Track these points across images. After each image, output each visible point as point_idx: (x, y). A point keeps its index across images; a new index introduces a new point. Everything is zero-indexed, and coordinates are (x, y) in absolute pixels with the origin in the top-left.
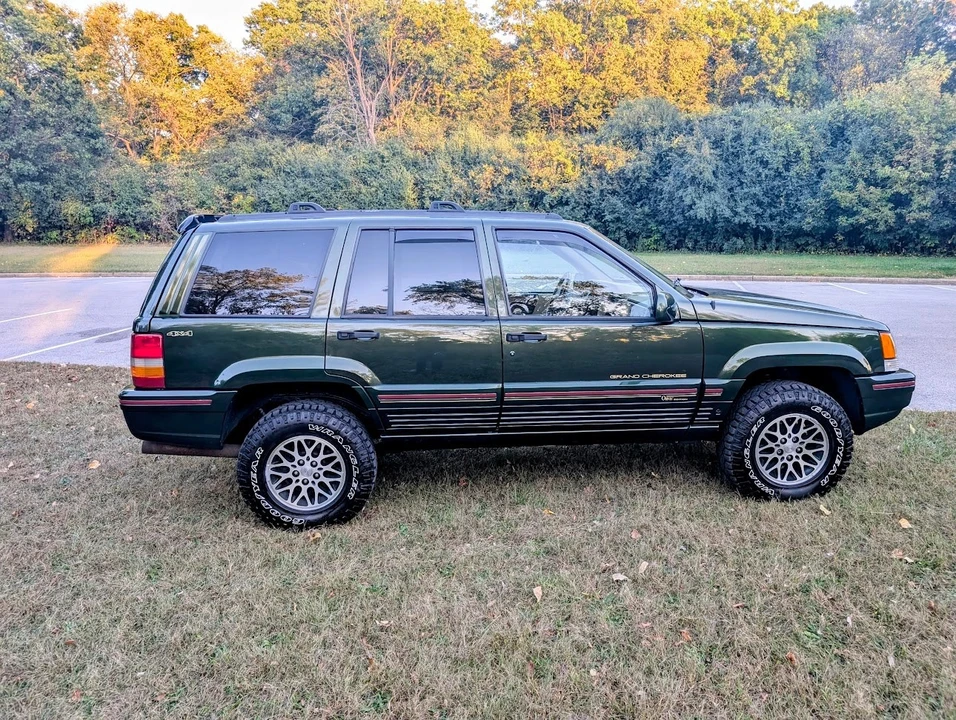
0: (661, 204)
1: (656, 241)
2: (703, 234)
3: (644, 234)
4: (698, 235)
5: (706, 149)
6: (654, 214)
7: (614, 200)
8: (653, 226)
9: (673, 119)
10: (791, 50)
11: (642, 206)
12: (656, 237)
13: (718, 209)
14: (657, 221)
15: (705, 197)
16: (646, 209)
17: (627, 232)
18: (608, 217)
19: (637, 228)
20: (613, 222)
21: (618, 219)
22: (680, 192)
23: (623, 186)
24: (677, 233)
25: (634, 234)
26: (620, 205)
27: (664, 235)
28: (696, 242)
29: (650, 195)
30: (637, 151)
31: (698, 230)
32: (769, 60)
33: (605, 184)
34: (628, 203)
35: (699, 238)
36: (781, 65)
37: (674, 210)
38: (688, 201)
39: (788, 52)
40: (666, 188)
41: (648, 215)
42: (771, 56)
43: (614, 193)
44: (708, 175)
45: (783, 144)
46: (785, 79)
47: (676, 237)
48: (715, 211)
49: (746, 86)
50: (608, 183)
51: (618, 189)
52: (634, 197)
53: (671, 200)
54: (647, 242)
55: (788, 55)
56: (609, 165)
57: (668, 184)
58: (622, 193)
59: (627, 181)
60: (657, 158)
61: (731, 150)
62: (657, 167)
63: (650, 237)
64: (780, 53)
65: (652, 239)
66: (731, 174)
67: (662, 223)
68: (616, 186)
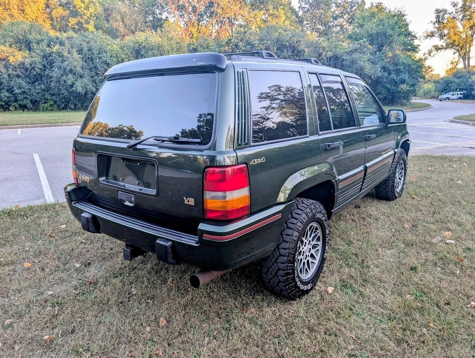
0: (52, 83)
1: (51, 105)
2: (79, 100)
3: (43, 101)
4: (76, 101)
5: (75, 55)
6: (48, 89)
7: (19, 81)
8: (48, 96)
9: (47, 35)
10: (92, 7)
11: (39, 84)
12: (51, 102)
13: (88, 87)
14: (50, 94)
15: (80, 80)
16: (42, 86)
17: (31, 101)
18: (17, 91)
19: (38, 98)
20: (20, 94)
21: (24, 92)
22: (64, 78)
23: (24, 72)
24: (63, 100)
25: (36, 101)
26: (24, 84)
27: (55, 102)
28: (75, 105)
29: (43, 79)
30: (28, 52)
31: (76, 99)
32: (82, 11)
33: (11, 71)
34: (29, 82)
35: (77, 103)
36: (89, 15)
37: (61, 87)
38: (70, 83)
39: (91, 9)
40: (55, 75)
41: (43, 90)
42: (82, 9)
43: (18, 76)
44: (79, 69)
45: (115, 55)
46: (92, 23)
47: (63, 103)
48: (86, 88)
49: (72, 23)
50: (13, 70)
51: (20, 74)
52: (33, 80)
53: (58, 82)
54: (46, 105)
55: (91, 10)
56: (11, 59)
57: (55, 73)
58: (24, 76)
59: (26, 70)
60: (43, 57)
61: (87, 56)
62: (45, 63)
63: (46, 103)
64: (87, 8)
65: (49, 104)
66: (90, 69)
67: (53, 95)
68: (18, 72)
